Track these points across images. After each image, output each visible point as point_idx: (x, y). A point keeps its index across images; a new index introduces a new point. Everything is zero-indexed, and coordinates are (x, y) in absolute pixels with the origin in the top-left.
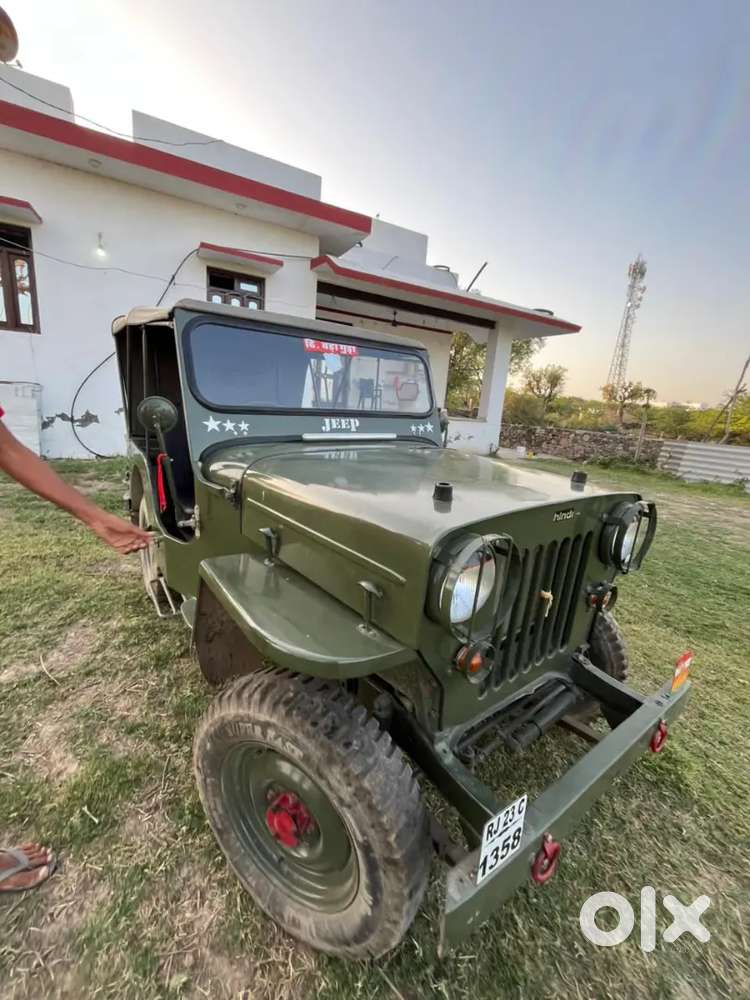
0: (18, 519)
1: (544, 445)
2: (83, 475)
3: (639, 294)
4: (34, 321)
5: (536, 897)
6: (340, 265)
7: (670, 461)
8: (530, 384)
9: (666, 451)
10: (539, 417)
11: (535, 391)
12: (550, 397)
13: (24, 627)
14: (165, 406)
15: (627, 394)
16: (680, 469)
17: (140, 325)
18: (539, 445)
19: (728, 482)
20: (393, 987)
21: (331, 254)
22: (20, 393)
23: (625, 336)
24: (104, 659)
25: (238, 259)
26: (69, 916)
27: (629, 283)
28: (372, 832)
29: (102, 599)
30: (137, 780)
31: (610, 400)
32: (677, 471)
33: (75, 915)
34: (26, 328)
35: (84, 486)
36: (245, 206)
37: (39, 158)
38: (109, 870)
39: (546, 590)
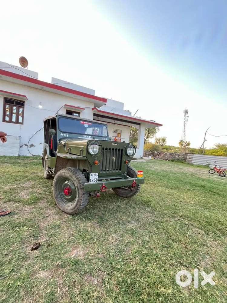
0: (14, 165)
1: (157, 156)
2: (29, 159)
3: (187, 118)
4: (22, 122)
6: (99, 110)
7: (190, 159)
8: (157, 141)
9: (188, 157)
11: (158, 143)
13: (17, 181)
15: (186, 145)
16: (192, 162)
17: (50, 119)
18: (156, 156)
19: (205, 165)
21: (97, 107)
22: (16, 139)
24: (34, 185)
27: (184, 115)
28: (78, 184)
29: (34, 178)
30: (41, 199)
32: (191, 162)
34: (20, 123)
35: (29, 161)
36: (76, 96)
37: (29, 87)
38: (35, 207)
39: (113, 157)
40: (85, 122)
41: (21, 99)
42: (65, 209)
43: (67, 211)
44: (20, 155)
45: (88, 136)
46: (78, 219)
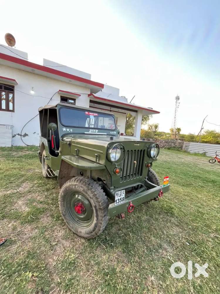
0: (7, 160)
2: (24, 150)
3: (178, 104)
4: (13, 109)
5: (135, 231)
6: (96, 96)
7: (186, 147)
8: (149, 128)
9: (185, 145)
10: (152, 137)
11: (151, 130)
12: (155, 132)
13: (12, 183)
14: (54, 125)
15: (177, 131)
16: (189, 149)
17: (48, 109)
19: (202, 153)
20: (101, 244)
21: (93, 93)
22: (7, 128)
23: (175, 115)
24: (33, 189)
25: (69, 94)
26: (29, 234)
27: (175, 101)
28: (96, 203)
29: (32, 177)
30: (43, 211)
31: (172, 132)
32: (188, 150)
33: (30, 234)
34: (10, 111)
35: (24, 152)
36: (71, 81)
37: (18, 69)
38: (37, 227)
39: (135, 161)
40: (90, 113)
41: (10, 83)
42: (78, 232)
43: (80, 234)
44: (13, 145)
45: (94, 130)
46: (97, 247)
